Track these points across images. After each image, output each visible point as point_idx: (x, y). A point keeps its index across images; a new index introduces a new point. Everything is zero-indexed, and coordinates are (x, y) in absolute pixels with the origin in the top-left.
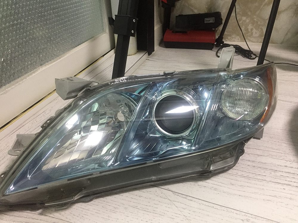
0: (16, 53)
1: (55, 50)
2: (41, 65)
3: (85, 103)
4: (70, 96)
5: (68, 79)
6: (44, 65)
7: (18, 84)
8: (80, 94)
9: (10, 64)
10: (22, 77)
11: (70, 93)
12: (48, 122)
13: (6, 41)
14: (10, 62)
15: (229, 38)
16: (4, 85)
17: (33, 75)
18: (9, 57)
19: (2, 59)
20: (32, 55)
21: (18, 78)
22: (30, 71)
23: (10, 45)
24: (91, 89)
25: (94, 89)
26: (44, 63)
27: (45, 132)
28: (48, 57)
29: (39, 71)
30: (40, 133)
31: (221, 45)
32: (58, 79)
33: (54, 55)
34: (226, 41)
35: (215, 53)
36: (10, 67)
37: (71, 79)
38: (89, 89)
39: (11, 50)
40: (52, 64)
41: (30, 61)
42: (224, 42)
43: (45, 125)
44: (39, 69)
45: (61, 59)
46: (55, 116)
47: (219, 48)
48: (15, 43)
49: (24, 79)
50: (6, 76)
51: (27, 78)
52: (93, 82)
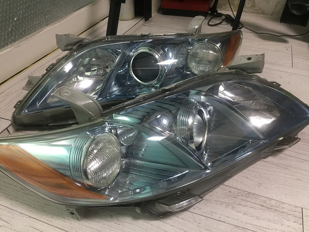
0: (26, 13)
1: (58, 13)
2: (47, 25)
3: (78, 54)
4: (67, 48)
5: (65, 35)
6: (49, 25)
7: (28, 40)
8: (75, 47)
9: (22, 23)
10: (31, 35)
11: (66, 46)
12: (51, 67)
13: (18, 3)
14: (22, 21)
15: (224, 7)
16: (18, 40)
17: (41, 33)
18: (21, 16)
19: (16, 19)
20: (39, 16)
21: (28, 35)
22: (38, 30)
23: (21, 7)
24: (83, 44)
25: (86, 44)
26: (49, 24)
27: (49, 73)
28: (53, 19)
29: (45, 30)
30: (45, 75)
31: (215, 13)
32: (58, 35)
33: (57, 16)
34: (221, 10)
35: (208, 21)
36: (22, 25)
37: (68, 35)
38: (81, 44)
39: (22, 11)
40: (56, 25)
41: (38, 21)
42: (217, 11)
43: (48, 69)
44: (45, 28)
45: (64, 20)
46: (56, 62)
47: (212, 16)
48: (26, 6)
49: (33, 36)
50: (19, 33)
51: (36, 35)
52: (85, 39)
